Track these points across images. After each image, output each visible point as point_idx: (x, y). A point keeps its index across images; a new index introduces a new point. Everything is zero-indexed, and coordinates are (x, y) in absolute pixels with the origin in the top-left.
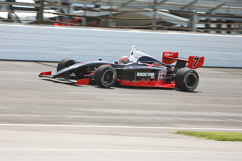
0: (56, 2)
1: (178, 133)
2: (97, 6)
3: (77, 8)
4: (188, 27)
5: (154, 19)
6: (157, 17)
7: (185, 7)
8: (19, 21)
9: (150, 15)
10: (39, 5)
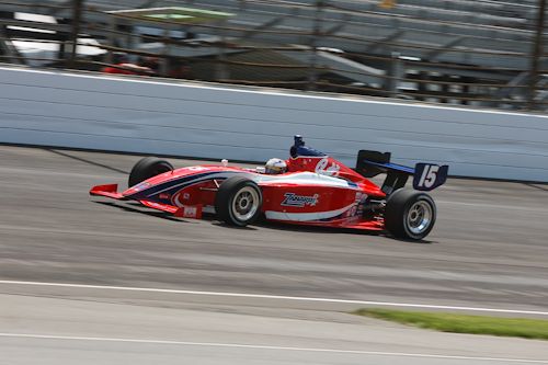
0: (104, 24)
1: (362, 312)
2: (190, 36)
3: (148, 39)
4: (383, 88)
5: (312, 67)
6: (320, 64)
7: (377, 44)
8: (21, 59)
9: (304, 59)
10: (66, 29)
